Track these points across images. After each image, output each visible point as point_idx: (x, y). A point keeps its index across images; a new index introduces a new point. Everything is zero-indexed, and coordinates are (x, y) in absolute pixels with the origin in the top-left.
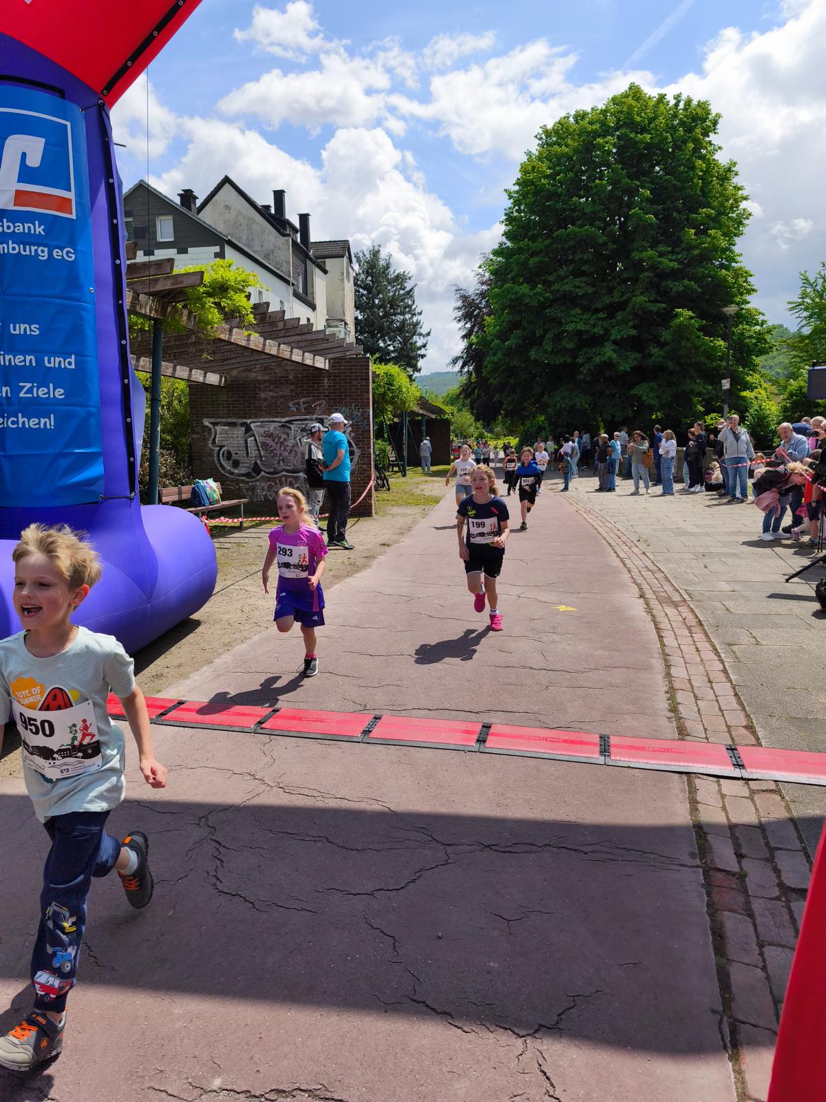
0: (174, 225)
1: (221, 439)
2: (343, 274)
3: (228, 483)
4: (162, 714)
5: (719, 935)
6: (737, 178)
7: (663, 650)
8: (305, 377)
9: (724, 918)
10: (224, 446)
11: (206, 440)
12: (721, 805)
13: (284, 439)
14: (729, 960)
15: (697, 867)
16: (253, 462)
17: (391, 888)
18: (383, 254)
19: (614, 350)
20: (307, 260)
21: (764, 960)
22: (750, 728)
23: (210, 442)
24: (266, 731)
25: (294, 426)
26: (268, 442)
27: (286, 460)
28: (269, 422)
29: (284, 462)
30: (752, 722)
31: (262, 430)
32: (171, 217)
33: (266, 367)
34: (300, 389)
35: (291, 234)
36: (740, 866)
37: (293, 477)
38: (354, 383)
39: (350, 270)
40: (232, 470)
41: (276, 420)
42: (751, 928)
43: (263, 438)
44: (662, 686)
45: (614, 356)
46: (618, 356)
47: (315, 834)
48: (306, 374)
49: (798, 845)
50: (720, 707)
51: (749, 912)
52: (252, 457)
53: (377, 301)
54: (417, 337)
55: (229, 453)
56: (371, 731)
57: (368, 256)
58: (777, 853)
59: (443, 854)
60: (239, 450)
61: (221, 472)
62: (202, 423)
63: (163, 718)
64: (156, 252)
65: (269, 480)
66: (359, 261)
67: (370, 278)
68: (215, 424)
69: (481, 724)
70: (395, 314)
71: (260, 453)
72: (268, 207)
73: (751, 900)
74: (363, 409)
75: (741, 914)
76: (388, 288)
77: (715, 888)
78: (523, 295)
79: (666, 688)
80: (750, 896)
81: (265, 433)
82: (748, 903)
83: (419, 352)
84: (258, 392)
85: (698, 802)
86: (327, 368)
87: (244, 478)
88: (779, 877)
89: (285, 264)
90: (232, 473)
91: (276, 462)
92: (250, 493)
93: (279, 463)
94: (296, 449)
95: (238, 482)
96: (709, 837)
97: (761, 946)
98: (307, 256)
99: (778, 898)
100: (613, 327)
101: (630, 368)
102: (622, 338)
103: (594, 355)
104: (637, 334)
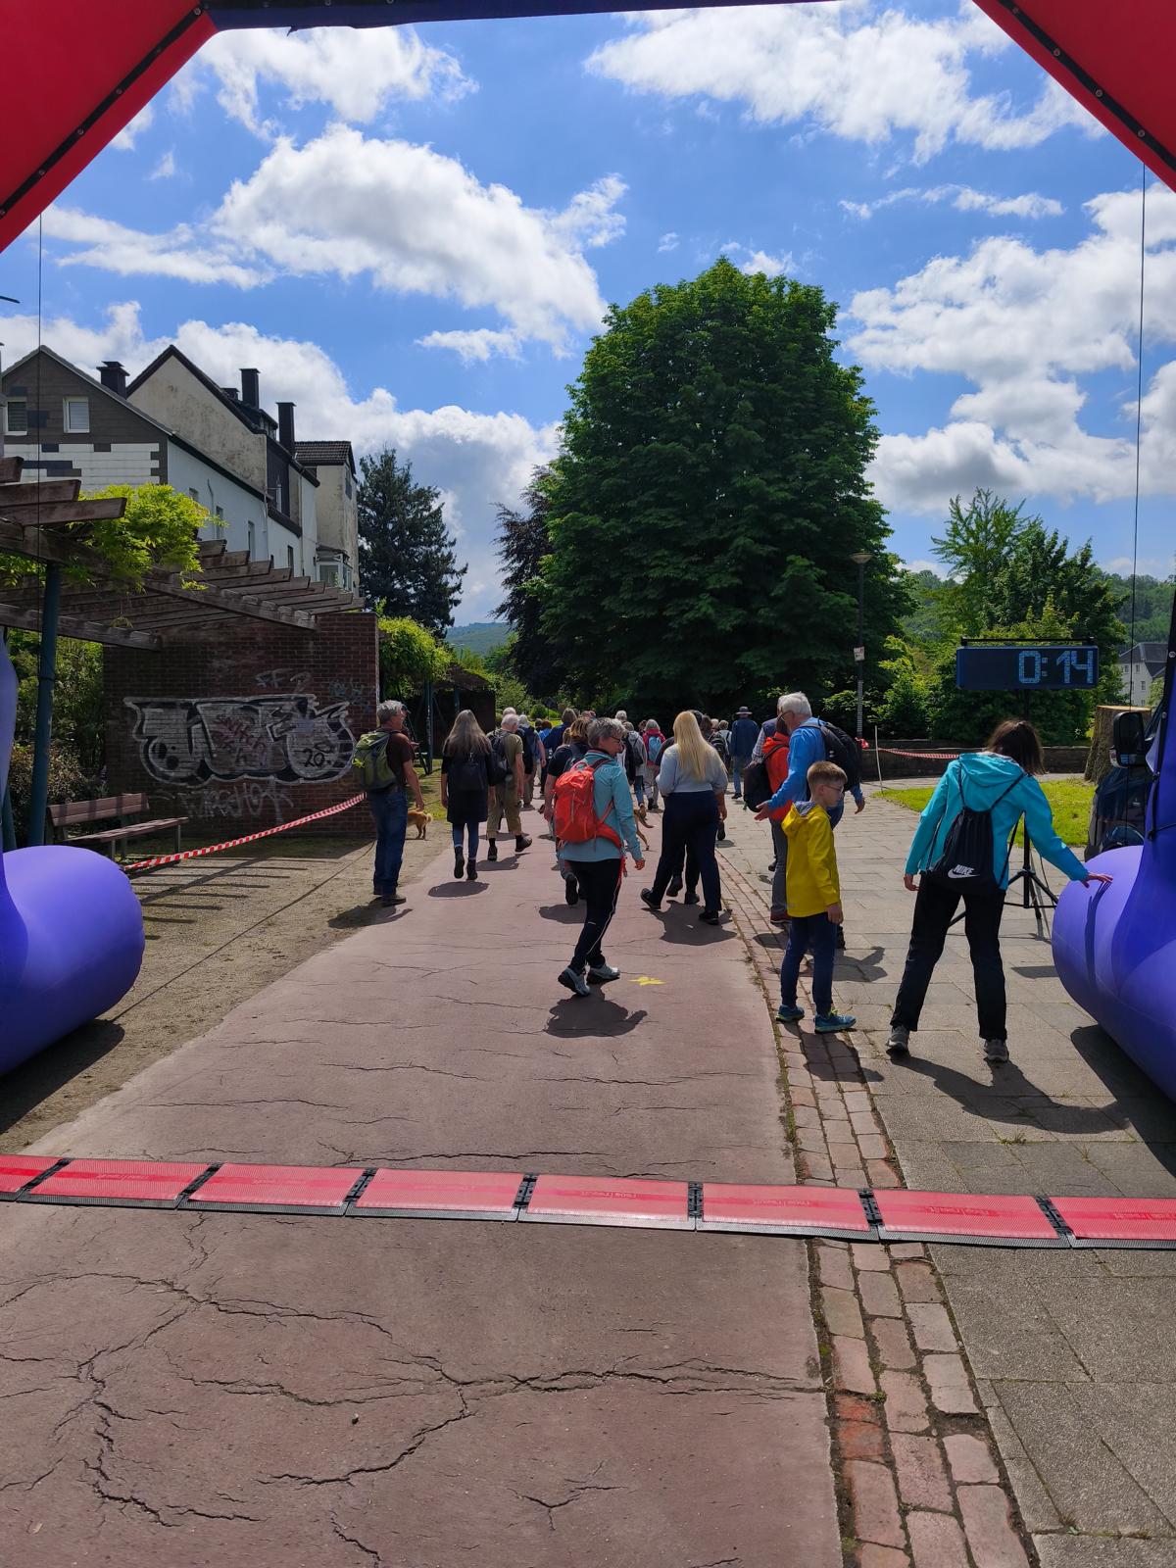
0: (90, 411)
1: (151, 727)
2: (341, 486)
3: (160, 791)
4: (31, 1185)
5: (846, 1499)
6: (864, 387)
7: (778, 1044)
8: (280, 638)
9: (854, 1472)
10: (156, 737)
11: (127, 728)
12: (853, 1288)
13: (247, 727)
14: (859, 1540)
15: (820, 1390)
16: (198, 761)
17: (375, 1465)
18: (400, 464)
19: (712, 604)
20: (290, 467)
21: (908, 1537)
22: (891, 1161)
23: (134, 731)
24: (197, 1206)
25: (263, 708)
26: (223, 731)
27: (248, 758)
28: (225, 702)
29: (245, 761)
30: (894, 1152)
31: (213, 714)
32: (85, 400)
33: (222, 624)
34: (272, 656)
35: (267, 430)
36: (877, 1383)
37: (258, 782)
38: (353, 648)
39: (352, 482)
40: (167, 772)
41: (235, 699)
42: (891, 1485)
43: (215, 726)
44: (777, 1102)
45: (712, 611)
46: (717, 612)
47: (262, 1380)
48: (281, 634)
49: (954, 1346)
50: (853, 1131)
51: (888, 1459)
52: (196, 753)
53: (390, 526)
54: (448, 575)
55: (163, 747)
56: (359, 1197)
57: (378, 463)
58: (927, 1360)
59: (458, 1399)
60: (178, 743)
61: (148, 775)
62: (123, 703)
63: (33, 1190)
64: (62, 447)
65: (222, 786)
66: (365, 469)
67: (380, 494)
68: (141, 705)
69: (522, 1177)
70: (416, 545)
71: (210, 748)
72: (234, 391)
73: (892, 1438)
74: (366, 685)
75: (877, 1462)
76: (408, 508)
77: (843, 1424)
78: (593, 527)
79: (782, 1104)
80: (889, 1431)
81: (218, 717)
82: (886, 1443)
83: (451, 597)
84: (209, 659)
85: (823, 1285)
86: (311, 627)
87: (184, 784)
88: (929, 1398)
89: (256, 471)
90: (166, 777)
91: (233, 760)
92: (193, 806)
93: (238, 761)
94: (264, 741)
95: (174, 790)
96: (836, 1341)
97: (904, 1512)
98: (290, 461)
99: (927, 1433)
100: (711, 574)
101: (733, 627)
102: (722, 588)
103: (687, 608)
104: (741, 583)
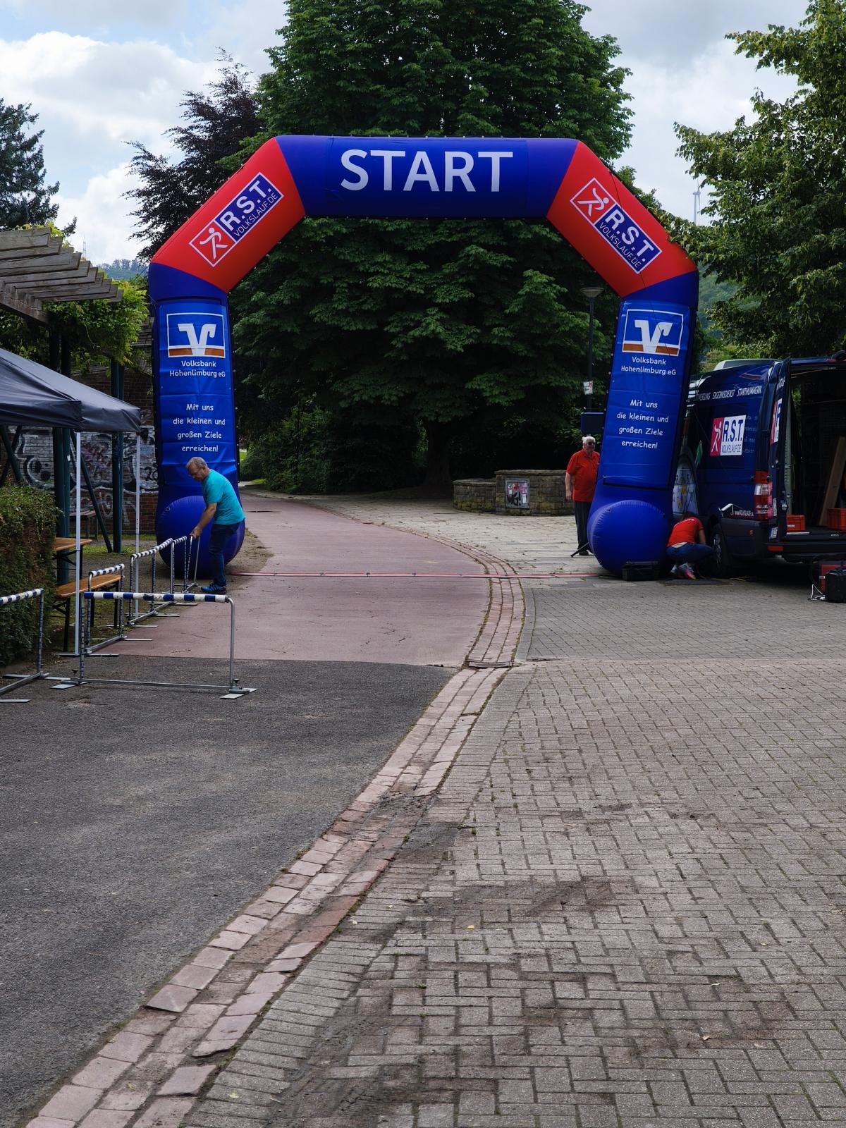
1: (28, 449)
10: (32, 456)
13: (102, 451)
19: (441, 320)
23: (16, 452)
26: (84, 452)
27: (104, 473)
29: (100, 476)
37: (110, 492)
45: (440, 329)
46: (447, 329)
55: (38, 464)
60: (48, 462)
65: (84, 494)
68: (23, 432)
100: (439, 285)
101: (464, 347)
102: (452, 303)
103: (412, 325)
104: (473, 295)
